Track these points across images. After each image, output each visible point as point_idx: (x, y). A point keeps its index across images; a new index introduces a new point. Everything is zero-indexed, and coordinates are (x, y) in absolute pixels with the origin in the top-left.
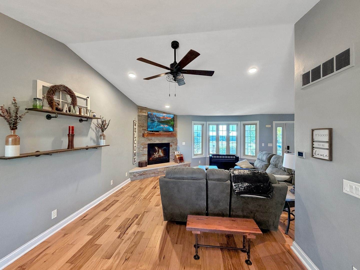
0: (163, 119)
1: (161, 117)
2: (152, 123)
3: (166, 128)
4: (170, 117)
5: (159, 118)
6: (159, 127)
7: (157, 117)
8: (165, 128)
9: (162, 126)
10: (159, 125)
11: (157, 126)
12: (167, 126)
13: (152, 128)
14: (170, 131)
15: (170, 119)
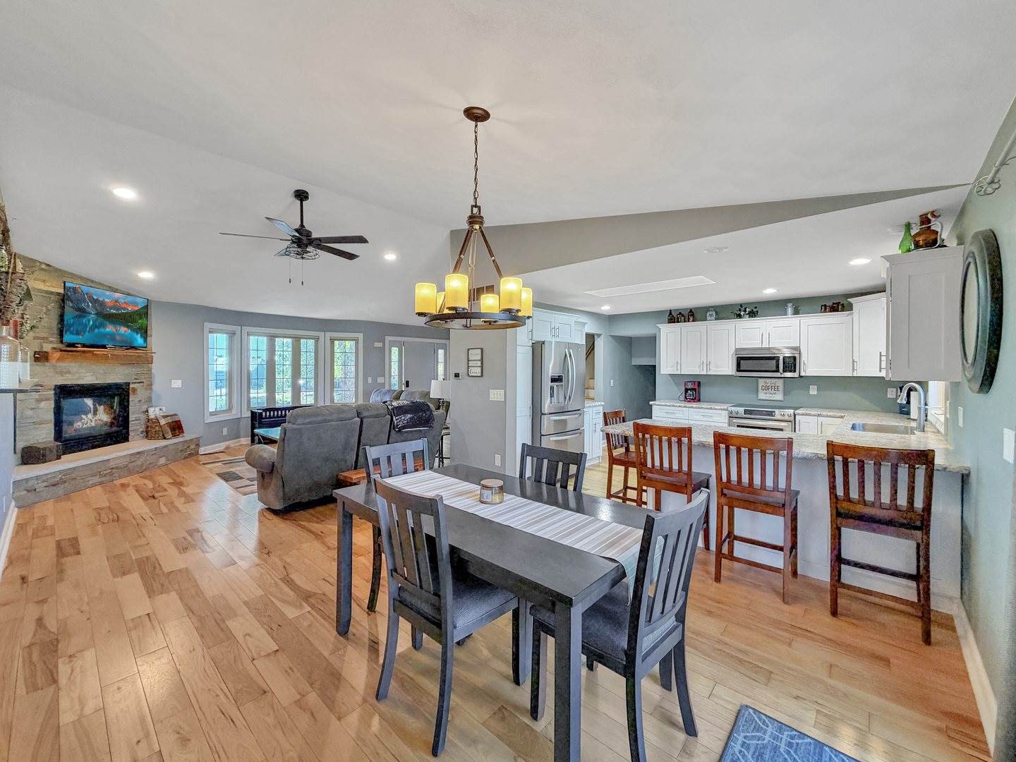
0: (114, 308)
1: (107, 300)
2: (80, 317)
3: (122, 335)
4: (135, 304)
5: (102, 304)
6: (102, 330)
7: (95, 301)
8: (119, 335)
9: (110, 329)
10: (102, 326)
11: (95, 326)
12: (126, 329)
13: (78, 333)
14: (135, 345)
15: (136, 309)
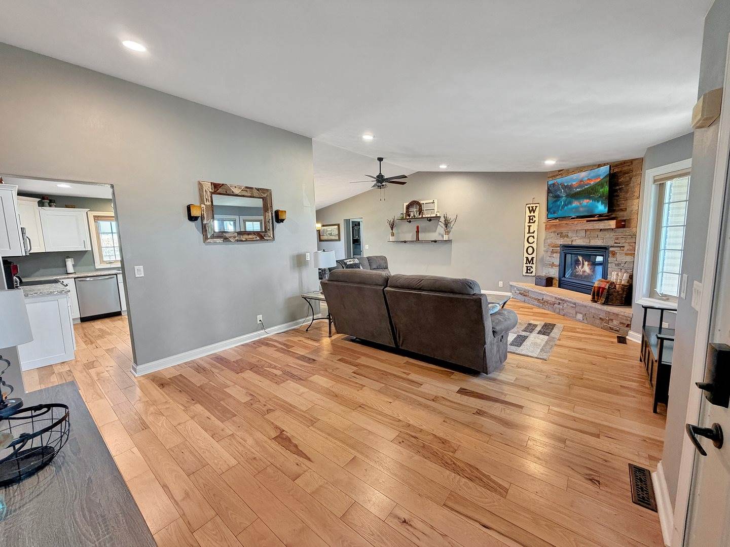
0: (580, 186)
1: (574, 183)
4: (598, 177)
5: (570, 187)
7: (565, 187)
15: (598, 180)
